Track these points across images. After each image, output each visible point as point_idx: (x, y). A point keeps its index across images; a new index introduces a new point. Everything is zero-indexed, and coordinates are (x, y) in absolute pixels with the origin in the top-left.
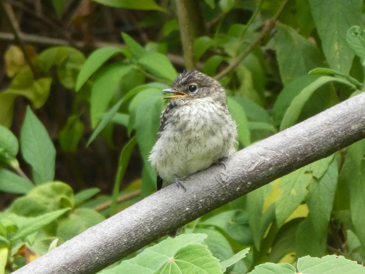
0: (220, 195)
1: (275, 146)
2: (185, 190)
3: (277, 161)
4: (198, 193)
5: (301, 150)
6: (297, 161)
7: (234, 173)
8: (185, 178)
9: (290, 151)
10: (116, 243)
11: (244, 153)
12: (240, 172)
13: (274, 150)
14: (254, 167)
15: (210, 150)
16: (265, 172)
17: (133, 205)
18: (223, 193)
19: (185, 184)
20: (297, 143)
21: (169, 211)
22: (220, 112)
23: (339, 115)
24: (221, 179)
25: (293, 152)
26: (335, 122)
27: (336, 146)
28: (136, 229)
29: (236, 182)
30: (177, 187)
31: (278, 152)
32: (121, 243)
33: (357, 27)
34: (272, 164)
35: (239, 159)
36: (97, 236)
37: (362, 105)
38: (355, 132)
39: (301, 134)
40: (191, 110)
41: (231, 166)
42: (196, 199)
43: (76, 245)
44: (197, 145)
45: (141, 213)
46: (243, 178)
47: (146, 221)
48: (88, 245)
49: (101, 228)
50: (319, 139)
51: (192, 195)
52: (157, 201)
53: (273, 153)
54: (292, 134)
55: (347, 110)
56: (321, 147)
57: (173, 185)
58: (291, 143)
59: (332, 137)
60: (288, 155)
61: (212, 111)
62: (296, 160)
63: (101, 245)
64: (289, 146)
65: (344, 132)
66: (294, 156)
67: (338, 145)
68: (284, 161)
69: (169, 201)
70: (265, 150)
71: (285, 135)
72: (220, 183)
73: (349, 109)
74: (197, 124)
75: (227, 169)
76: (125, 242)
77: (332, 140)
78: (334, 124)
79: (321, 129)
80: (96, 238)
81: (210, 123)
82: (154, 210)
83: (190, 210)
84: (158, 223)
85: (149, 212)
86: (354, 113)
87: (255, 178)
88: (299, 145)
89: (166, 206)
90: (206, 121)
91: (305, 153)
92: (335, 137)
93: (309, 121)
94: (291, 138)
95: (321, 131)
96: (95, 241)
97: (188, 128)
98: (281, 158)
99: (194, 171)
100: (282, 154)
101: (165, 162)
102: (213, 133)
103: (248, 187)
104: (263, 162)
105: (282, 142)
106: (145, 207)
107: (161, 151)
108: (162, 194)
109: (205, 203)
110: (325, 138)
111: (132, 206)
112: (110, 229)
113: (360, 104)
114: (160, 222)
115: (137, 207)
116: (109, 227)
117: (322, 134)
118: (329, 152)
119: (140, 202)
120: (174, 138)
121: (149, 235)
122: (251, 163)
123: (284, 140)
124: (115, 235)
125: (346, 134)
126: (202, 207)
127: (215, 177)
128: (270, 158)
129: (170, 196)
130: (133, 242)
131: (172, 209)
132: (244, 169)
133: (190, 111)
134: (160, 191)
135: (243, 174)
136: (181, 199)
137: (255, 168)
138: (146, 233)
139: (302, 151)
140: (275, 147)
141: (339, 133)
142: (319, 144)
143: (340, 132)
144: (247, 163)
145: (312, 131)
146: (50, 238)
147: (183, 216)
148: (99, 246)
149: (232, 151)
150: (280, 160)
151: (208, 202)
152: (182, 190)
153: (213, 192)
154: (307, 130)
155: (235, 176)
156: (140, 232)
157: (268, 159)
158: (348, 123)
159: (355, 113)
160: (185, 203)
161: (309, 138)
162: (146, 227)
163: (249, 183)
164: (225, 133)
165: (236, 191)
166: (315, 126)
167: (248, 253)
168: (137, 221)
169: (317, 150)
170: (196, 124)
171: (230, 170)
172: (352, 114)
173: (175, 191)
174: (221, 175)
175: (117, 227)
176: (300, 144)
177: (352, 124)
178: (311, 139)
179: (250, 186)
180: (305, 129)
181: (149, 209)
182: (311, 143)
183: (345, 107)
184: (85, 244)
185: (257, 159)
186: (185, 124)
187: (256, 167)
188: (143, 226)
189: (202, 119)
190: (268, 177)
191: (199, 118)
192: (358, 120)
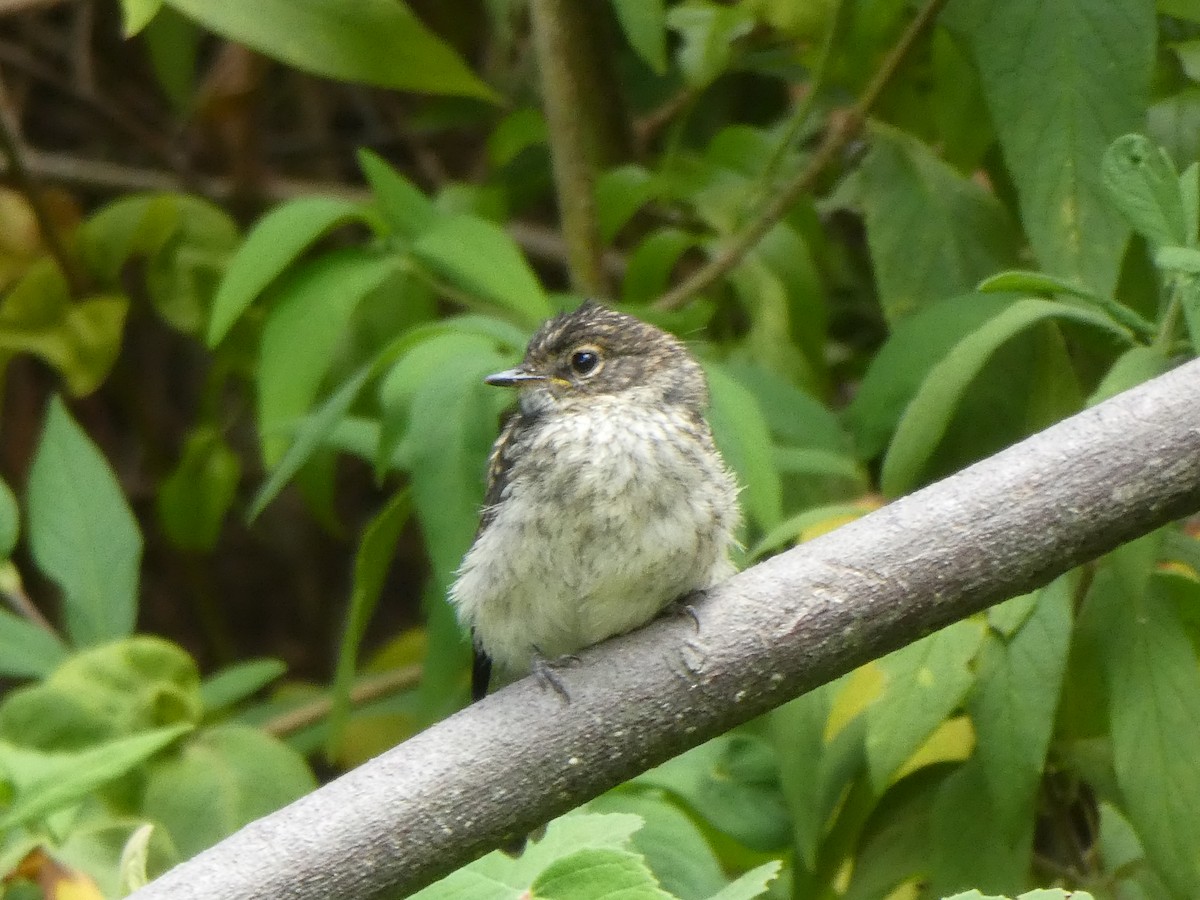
0: (680, 716)
1: (862, 555)
2: (567, 698)
3: (868, 603)
4: (609, 709)
5: (948, 568)
6: (935, 605)
7: (725, 643)
8: (565, 660)
9: (912, 573)
10: (340, 873)
11: (761, 577)
12: (748, 639)
13: (858, 567)
14: (793, 623)
15: (652, 566)
16: (830, 641)
17: (395, 748)
18: (690, 708)
19: (567, 679)
20: (933, 545)
21: (512, 768)
22: (685, 442)
23: (1072, 452)
24: (684, 663)
25: (922, 574)
26: (1059, 477)
27: (1061, 557)
28: (404, 828)
29: (734, 674)
30: (538, 689)
31: (872, 575)
32: (355, 871)
33: (1135, 137)
34: (853, 614)
35: (745, 596)
36: (278, 849)
37: (1147, 421)
38: (1125, 510)
39: (949, 516)
40: (593, 427)
41: (720, 620)
42: (601, 729)
43: (206, 878)
44: (614, 547)
45: (421, 774)
46: (759, 659)
47: (439, 802)
48: (246, 878)
49: (289, 821)
50: (1005, 532)
51: (590, 716)
52: (474, 736)
53: (855, 577)
54: (919, 517)
55: (1099, 438)
56: (1010, 559)
57: (527, 683)
58: (917, 543)
59: (1049, 524)
60: (904, 584)
61: (659, 435)
62: (930, 603)
63: (288, 878)
64: (908, 556)
65: (1088, 509)
66: (923, 589)
67: (1069, 551)
68: (892, 604)
69: (514, 734)
70: (829, 567)
71: (894, 521)
72: (679, 677)
73: (1105, 434)
74: (611, 473)
75: (706, 629)
76: (367, 869)
77: (1051, 536)
78: (1057, 485)
79: (1012, 500)
80: (274, 855)
81: (651, 474)
82: (464, 765)
83: (582, 764)
84: (475, 806)
85: (448, 769)
86: (1122, 449)
87: (795, 660)
88: (940, 551)
89: (505, 751)
90: (639, 469)
91: (961, 578)
92: (1059, 527)
93: (974, 473)
94: (913, 530)
95: (1012, 507)
96: (269, 865)
97: (581, 489)
98: (880, 593)
99: (597, 637)
100: (884, 582)
101: (503, 606)
102: (661, 509)
103: (774, 688)
104: (822, 608)
105: (886, 541)
106: (433, 756)
107: (492, 566)
108: (489, 713)
109: (630, 743)
110: (1025, 529)
111: (392, 750)
112: (319, 828)
113: (1141, 420)
114: (485, 804)
115: (407, 755)
116: (319, 821)
117: (1017, 515)
118: (1037, 574)
119: (418, 738)
120: (539, 523)
121: (447, 846)
122: (783, 611)
123: (891, 535)
124: (335, 845)
125: (1095, 517)
126: (620, 754)
127: (665, 658)
128: (846, 594)
129: (518, 720)
130: (394, 868)
131: (524, 762)
132: (760, 632)
133: (590, 431)
134: (483, 701)
135: (757, 646)
136: (552, 728)
137: (795, 627)
138: (437, 839)
139: (950, 572)
140: (862, 558)
141: (1070, 513)
142: (1005, 550)
143: (1076, 511)
144: (769, 612)
145: (984, 506)
146: (123, 823)
147: (559, 784)
148: (284, 882)
149: (721, 571)
150: (877, 600)
151: (641, 739)
152: (555, 699)
153: (658, 706)
154: (965, 502)
155: (731, 655)
156: (417, 838)
157: (838, 599)
158: (1103, 479)
159: (1126, 449)
160: (564, 742)
161: (972, 531)
162: (439, 821)
163: (777, 677)
164: (702, 509)
165: (732, 704)
166: (993, 490)
167: (775, 877)
168: (408, 801)
169: (1001, 567)
170: (607, 475)
171: (715, 634)
172: (1115, 452)
173: (532, 702)
174: (686, 650)
175: (341, 821)
176: (945, 550)
177: (1115, 483)
178: (980, 531)
179: (780, 685)
180: (962, 500)
181: (449, 760)
182: (982, 546)
183: (1091, 427)
184: (238, 877)
185: (803, 597)
186: (573, 475)
187: (800, 624)
188: (427, 816)
189: (626, 459)
190: (839, 655)
191: (617, 456)
192: (1134, 473)
